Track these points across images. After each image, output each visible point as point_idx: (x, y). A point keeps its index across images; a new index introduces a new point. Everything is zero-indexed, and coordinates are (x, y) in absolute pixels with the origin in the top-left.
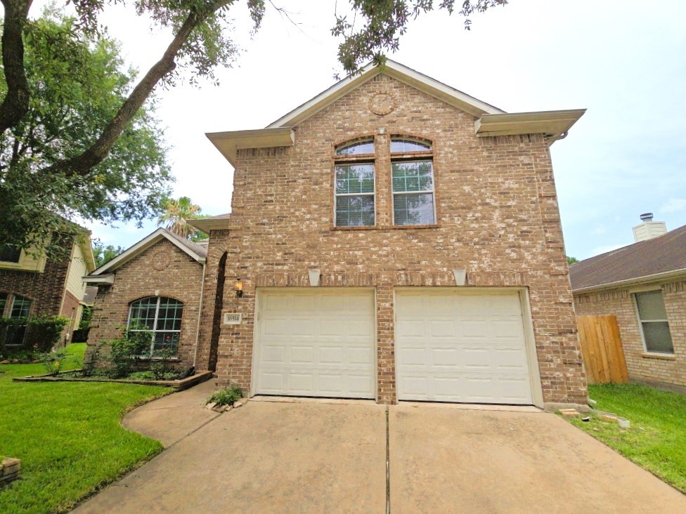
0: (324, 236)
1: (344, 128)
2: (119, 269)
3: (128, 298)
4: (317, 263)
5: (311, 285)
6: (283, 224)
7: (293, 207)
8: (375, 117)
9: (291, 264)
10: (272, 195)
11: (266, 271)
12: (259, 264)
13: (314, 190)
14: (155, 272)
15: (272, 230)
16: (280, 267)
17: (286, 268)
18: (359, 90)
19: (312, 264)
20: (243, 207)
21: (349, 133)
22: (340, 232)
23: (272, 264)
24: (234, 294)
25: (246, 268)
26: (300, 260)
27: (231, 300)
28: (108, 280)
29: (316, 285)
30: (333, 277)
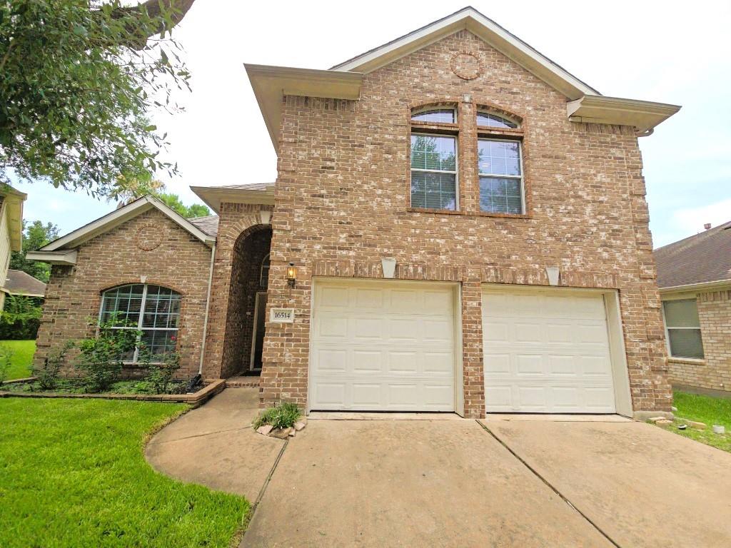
0: (399, 218)
1: (422, 88)
2: (85, 245)
3: (99, 285)
4: (391, 251)
5: (385, 276)
6: (347, 198)
7: (360, 178)
8: (459, 81)
9: (358, 249)
10: (332, 160)
11: (324, 256)
12: (318, 247)
13: (386, 160)
14: (140, 251)
15: (333, 205)
16: (344, 252)
17: (352, 253)
18: (439, 44)
19: (386, 250)
20: (293, 171)
21: (428, 95)
22: (418, 215)
23: (335, 248)
24: (285, 283)
25: (299, 250)
26: (370, 246)
27: (279, 291)
28: (68, 258)
29: (392, 277)
30: (411, 268)
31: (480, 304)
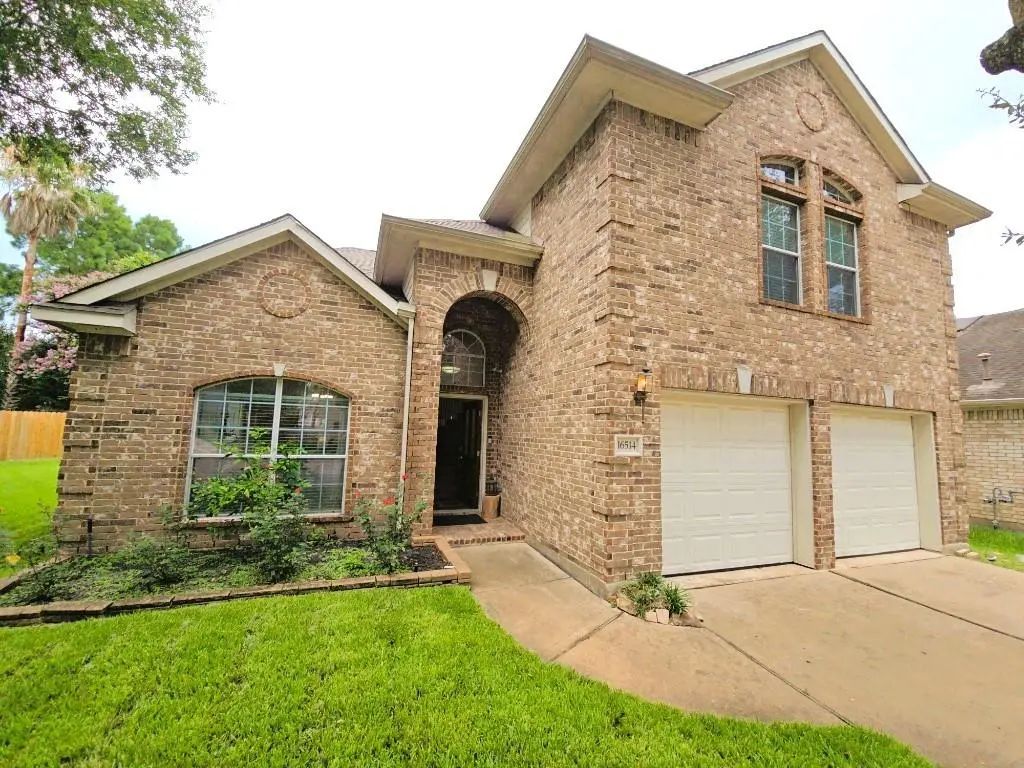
2: (151, 298)
6: (695, 276)
9: (711, 351)
10: (676, 216)
11: (675, 359)
16: (696, 355)
17: (704, 357)
19: (739, 354)
23: (684, 348)
25: (643, 349)
26: (722, 347)
28: (124, 322)
29: (748, 392)
30: (767, 381)
31: (829, 429)
